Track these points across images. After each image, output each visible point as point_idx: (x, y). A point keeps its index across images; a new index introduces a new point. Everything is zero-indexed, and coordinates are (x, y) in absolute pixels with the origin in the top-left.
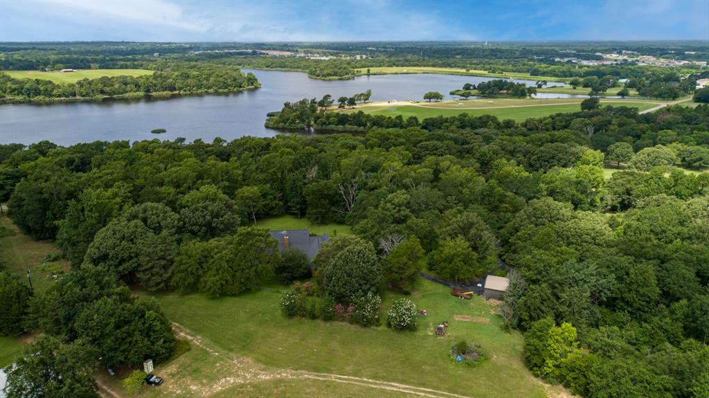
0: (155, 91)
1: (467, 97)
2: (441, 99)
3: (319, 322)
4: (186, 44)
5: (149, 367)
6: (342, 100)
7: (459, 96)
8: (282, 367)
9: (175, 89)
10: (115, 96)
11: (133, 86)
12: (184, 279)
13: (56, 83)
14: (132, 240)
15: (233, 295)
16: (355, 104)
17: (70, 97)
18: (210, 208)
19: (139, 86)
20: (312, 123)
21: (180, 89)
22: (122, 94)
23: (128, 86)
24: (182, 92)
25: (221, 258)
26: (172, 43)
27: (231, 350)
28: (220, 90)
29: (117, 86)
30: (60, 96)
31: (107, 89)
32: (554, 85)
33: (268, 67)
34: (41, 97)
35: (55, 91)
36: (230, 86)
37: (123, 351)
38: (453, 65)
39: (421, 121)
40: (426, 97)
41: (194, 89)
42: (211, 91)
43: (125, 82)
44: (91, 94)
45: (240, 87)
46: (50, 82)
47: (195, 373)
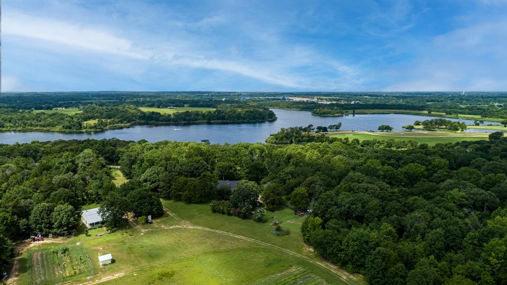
0: (213, 120)
1: (411, 129)
2: (391, 130)
3: (226, 216)
4: (245, 93)
5: (150, 217)
6: (320, 128)
7: (405, 129)
8: (199, 226)
9: (224, 119)
10: (191, 122)
11: (201, 117)
12: (175, 192)
13: (162, 114)
14: (158, 175)
15: (195, 203)
16: (327, 131)
17: (167, 121)
18: (194, 166)
19: (205, 117)
20: (293, 140)
21: (228, 119)
22: (195, 121)
23: (199, 116)
24: (228, 121)
25: (191, 185)
26: (236, 92)
27: (183, 219)
28: (251, 121)
29: (193, 116)
30: (162, 121)
31: (187, 118)
32: (490, 124)
33: (289, 107)
34: (153, 121)
35: (161, 118)
36: (258, 118)
37: (141, 208)
38: (421, 108)
39: (361, 141)
40: (379, 129)
41: (236, 119)
42: (246, 121)
43: (197, 114)
44: (179, 120)
45: (264, 119)
46: (159, 113)
47: (165, 223)
